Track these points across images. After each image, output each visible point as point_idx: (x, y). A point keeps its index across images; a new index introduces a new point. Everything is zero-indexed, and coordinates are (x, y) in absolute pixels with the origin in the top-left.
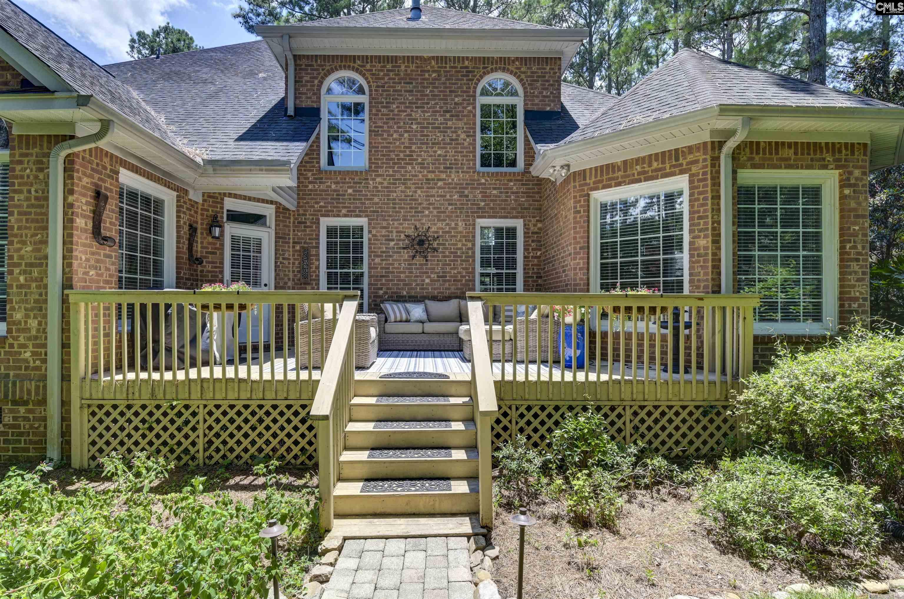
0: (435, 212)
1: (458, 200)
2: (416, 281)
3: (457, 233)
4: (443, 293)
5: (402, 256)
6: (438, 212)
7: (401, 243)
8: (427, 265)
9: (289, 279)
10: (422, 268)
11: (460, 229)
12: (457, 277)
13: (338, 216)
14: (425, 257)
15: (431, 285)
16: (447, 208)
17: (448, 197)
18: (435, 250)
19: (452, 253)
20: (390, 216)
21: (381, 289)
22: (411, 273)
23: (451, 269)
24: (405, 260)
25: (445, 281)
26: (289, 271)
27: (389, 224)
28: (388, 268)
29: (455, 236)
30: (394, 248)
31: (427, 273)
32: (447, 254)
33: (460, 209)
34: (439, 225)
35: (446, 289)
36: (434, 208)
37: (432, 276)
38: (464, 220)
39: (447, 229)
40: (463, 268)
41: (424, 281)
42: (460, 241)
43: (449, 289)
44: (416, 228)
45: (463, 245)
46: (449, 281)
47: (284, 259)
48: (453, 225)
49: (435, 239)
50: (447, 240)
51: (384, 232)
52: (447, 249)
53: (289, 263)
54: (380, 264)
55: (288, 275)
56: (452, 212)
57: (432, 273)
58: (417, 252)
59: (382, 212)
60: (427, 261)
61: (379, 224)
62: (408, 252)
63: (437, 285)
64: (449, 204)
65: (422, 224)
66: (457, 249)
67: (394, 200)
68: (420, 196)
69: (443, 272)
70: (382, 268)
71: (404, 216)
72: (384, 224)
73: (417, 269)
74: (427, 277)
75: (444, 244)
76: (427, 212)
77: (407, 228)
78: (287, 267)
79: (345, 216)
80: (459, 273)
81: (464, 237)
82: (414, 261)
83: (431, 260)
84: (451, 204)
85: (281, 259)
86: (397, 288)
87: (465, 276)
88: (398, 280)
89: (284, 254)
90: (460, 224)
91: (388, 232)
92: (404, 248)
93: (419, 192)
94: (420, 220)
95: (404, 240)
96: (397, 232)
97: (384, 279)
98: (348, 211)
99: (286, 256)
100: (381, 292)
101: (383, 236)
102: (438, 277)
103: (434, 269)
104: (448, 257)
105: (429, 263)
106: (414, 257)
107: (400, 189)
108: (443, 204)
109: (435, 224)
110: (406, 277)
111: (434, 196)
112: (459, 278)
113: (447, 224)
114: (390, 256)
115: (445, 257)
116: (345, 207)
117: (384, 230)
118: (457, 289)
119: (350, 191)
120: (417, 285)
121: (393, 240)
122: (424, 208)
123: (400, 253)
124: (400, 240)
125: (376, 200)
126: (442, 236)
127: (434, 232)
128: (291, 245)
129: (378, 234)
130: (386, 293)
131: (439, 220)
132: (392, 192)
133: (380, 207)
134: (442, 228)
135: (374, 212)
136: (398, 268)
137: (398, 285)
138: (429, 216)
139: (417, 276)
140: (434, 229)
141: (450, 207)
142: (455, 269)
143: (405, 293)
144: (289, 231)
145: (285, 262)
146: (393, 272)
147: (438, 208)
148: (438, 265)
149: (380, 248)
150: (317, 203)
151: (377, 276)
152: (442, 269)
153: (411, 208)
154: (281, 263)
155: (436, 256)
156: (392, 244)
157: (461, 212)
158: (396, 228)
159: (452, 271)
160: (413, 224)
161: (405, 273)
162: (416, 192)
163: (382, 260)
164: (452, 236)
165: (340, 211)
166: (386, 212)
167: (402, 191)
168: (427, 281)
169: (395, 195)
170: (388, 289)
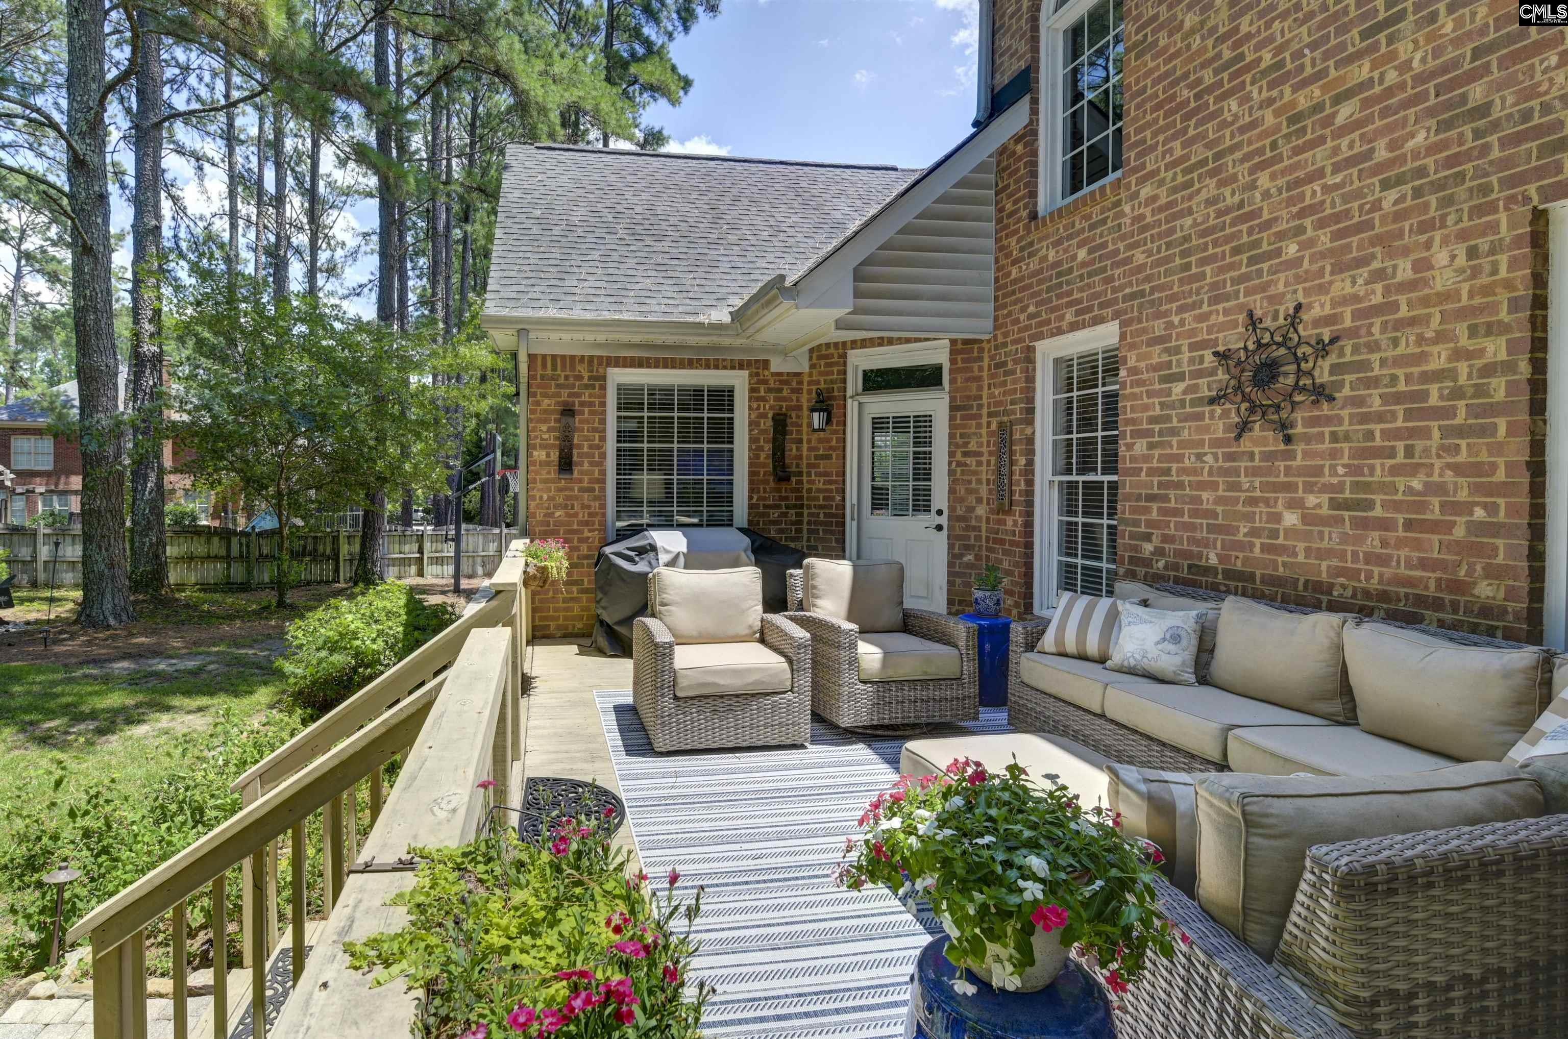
0: (1324, 239)
1: (1432, 149)
2: (1249, 517)
3: (1425, 302)
4: (1354, 574)
5: (1207, 429)
6: (1338, 235)
7: (1203, 382)
8: (1291, 456)
9: (979, 500)
10: (1269, 471)
11: (1443, 280)
12: (1422, 506)
13: (1059, 332)
14: (1284, 426)
15: (1307, 536)
16: (1376, 206)
17: (1382, 153)
18: (1321, 393)
19: (1398, 398)
20: (1172, 298)
21: (1148, 537)
22: (1234, 487)
23: (1395, 471)
24: (1217, 443)
25: (1364, 524)
26: (979, 481)
27: (1170, 325)
28: (1168, 472)
29: (1412, 322)
30: (1182, 402)
31: (1289, 487)
32: (1376, 404)
33: (1439, 186)
34: (1342, 286)
35: (1370, 558)
36: (1321, 224)
37: (1311, 500)
38: (1463, 236)
39: (1377, 299)
40: (1458, 469)
41: (1277, 518)
42: (1441, 337)
43: (1383, 560)
44: (1253, 321)
45: (1458, 354)
46: (1385, 525)
47: (965, 454)
48: (1404, 270)
49: (1322, 349)
50: (1374, 347)
51: (1157, 355)
52: (1373, 382)
53: (979, 464)
54: (1147, 458)
55: (976, 491)
56: (1399, 216)
57: (1309, 488)
58: (1252, 410)
59: (1153, 290)
60: (1288, 439)
61: (1144, 331)
62: (1225, 414)
63: (1331, 538)
64: (1386, 185)
65: (1272, 299)
66: (1426, 377)
67: (1186, 239)
68: (1266, 195)
69: (1356, 486)
70: (1151, 472)
71: (1214, 286)
72: (1158, 327)
73: (1254, 472)
74: (1293, 504)
75: (1364, 366)
76: (1292, 249)
77: (1222, 327)
78: (975, 473)
79: (1074, 327)
80: (1432, 489)
81: (1461, 314)
82: (1246, 445)
83: (1307, 438)
84: (1400, 180)
85: (959, 457)
86: (1192, 541)
87: (1466, 508)
88: (1194, 513)
89: (966, 444)
90: (1441, 257)
91: (1167, 351)
92: (1212, 401)
93: (1264, 180)
94: (1264, 288)
95: (1213, 372)
96: (1193, 347)
97: (1155, 506)
98: (1078, 313)
99: (973, 446)
100: (1148, 548)
101: (1155, 368)
102: (1335, 504)
103: (1318, 471)
104: (1380, 418)
105: (1299, 448)
106: (1243, 428)
107: (1204, 195)
108: (1358, 194)
109: (1323, 289)
110: (1219, 501)
111: (1320, 174)
112: (1435, 512)
113: (1379, 275)
114: (1174, 432)
115: (1365, 418)
116: (1069, 305)
117: (1157, 349)
118: (1424, 564)
119: (1082, 254)
120: (1254, 533)
121: (1180, 377)
122: (1281, 236)
123: (1199, 417)
124: (1199, 374)
125: (1139, 257)
126: (1353, 333)
127: (1317, 323)
128: (984, 420)
129: (1142, 365)
130: (1159, 552)
131: (1339, 269)
132: (1181, 215)
133: (1148, 279)
134: (1356, 298)
135: (1133, 296)
136: (1194, 472)
137: (1192, 527)
138: (1296, 262)
139: (1253, 501)
140: (1318, 308)
141: (1392, 195)
142: (1412, 470)
143: (1213, 560)
144: (980, 388)
145: (968, 460)
146: (1179, 485)
147: (1337, 218)
148: (1334, 454)
149: (1146, 408)
150: (1023, 309)
151: (1139, 498)
152: (1353, 470)
153: (1236, 251)
154: (959, 464)
155: (1328, 420)
156: (1178, 388)
157: (1447, 202)
158: (1192, 333)
159: (1401, 482)
160: (1240, 307)
161: (1214, 486)
162: (1252, 186)
163: (1151, 446)
164: (1400, 325)
165: (1061, 318)
166: (1161, 288)
167: (1209, 202)
168: (1291, 519)
169: (1188, 221)
170: (1166, 539)
